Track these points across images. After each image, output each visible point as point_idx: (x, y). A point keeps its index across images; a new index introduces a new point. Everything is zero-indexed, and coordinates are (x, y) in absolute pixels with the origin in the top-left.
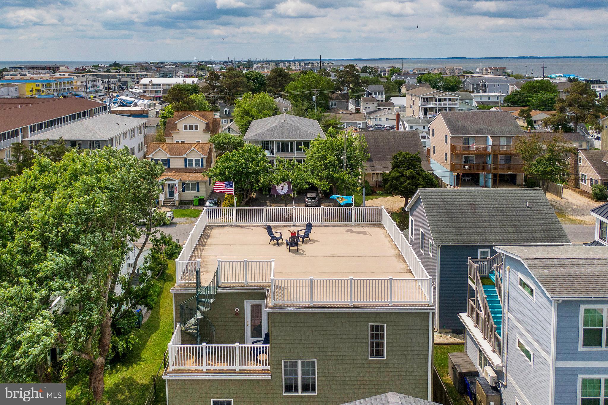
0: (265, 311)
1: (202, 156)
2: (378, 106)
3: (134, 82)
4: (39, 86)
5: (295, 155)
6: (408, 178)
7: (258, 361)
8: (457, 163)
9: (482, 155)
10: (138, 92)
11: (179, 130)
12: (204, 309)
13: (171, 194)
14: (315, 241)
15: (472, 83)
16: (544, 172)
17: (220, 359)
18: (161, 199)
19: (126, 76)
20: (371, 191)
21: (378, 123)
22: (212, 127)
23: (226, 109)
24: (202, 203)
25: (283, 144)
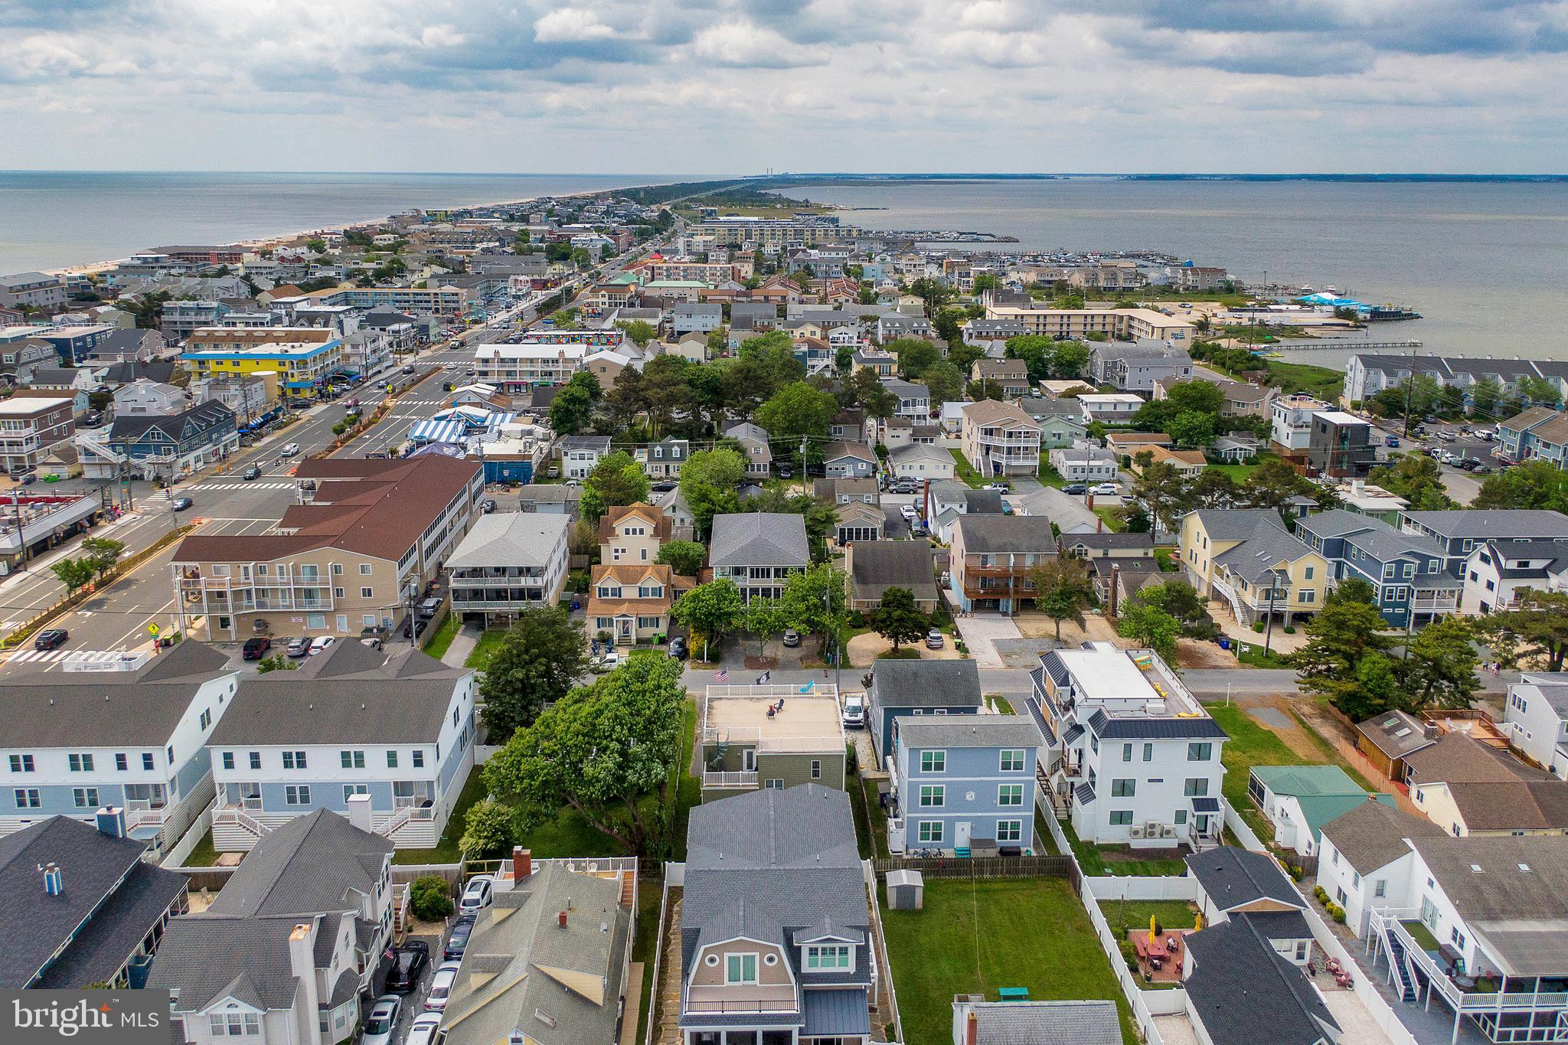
0: (755, 755)
1: (660, 584)
2: (914, 433)
3: (430, 309)
4: (287, 366)
5: (772, 583)
6: (897, 620)
7: (751, 780)
8: (972, 586)
9: (1004, 575)
10: (488, 392)
11: (617, 535)
12: (722, 754)
13: (626, 631)
15: (1104, 358)
17: (730, 780)
18: (616, 638)
19: (411, 296)
20: (861, 623)
21: (906, 473)
22: (663, 530)
23: (658, 448)
24: (663, 641)
25: (758, 570)
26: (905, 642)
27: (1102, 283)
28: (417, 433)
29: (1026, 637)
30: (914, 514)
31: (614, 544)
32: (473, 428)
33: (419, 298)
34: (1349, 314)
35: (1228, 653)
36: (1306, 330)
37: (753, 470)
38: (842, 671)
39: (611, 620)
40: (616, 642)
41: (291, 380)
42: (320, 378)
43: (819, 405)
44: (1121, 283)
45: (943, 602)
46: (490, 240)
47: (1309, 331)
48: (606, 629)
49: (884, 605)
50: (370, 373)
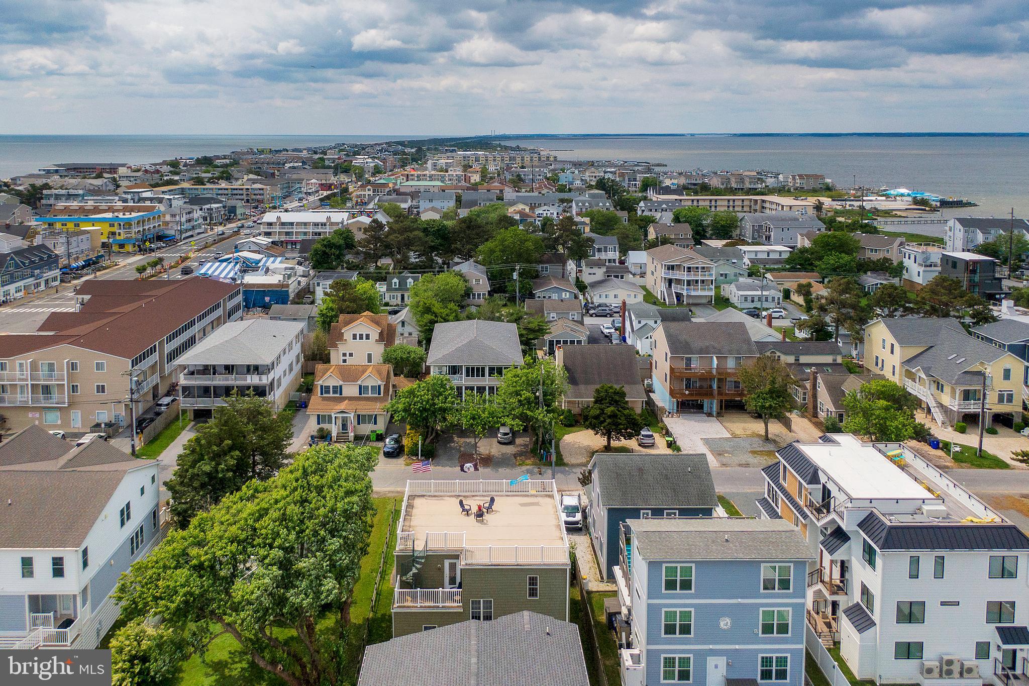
0: (459, 568)
1: (380, 383)
2: (607, 272)
4: (114, 226)
5: (487, 381)
6: (610, 417)
7: (455, 601)
8: (677, 387)
9: (707, 378)
10: (265, 243)
11: (346, 340)
12: (418, 566)
13: (344, 426)
14: (497, 511)
15: (752, 222)
16: (763, 407)
17: (427, 600)
18: (334, 434)
19: (230, 191)
20: (574, 421)
21: (603, 300)
22: (387, 336)
23: (395, 280)
24: (380, 438)
25: (473, 369)
26: (619, 439)
27: (734, 185)
28: (202, 271)
29: (735, 436)
30: (613, 330)
31: (342, 348)
32: (248, 267)
33: (235, 192)
34: (924, 202)
35: (939, 453)
36: (894, 212)
37: (474, 298)
38: (557, 468)
39: (330, 417)
40: (334, 439)
41: (118, 237)
42: (140, 237)
43: (529, 245)
44: (747, 185)
45: (650, 403)
46: (296, 162)
47: (899, 213)
48: (325, 426)
49: (596, 402)
50: (184, 236)
